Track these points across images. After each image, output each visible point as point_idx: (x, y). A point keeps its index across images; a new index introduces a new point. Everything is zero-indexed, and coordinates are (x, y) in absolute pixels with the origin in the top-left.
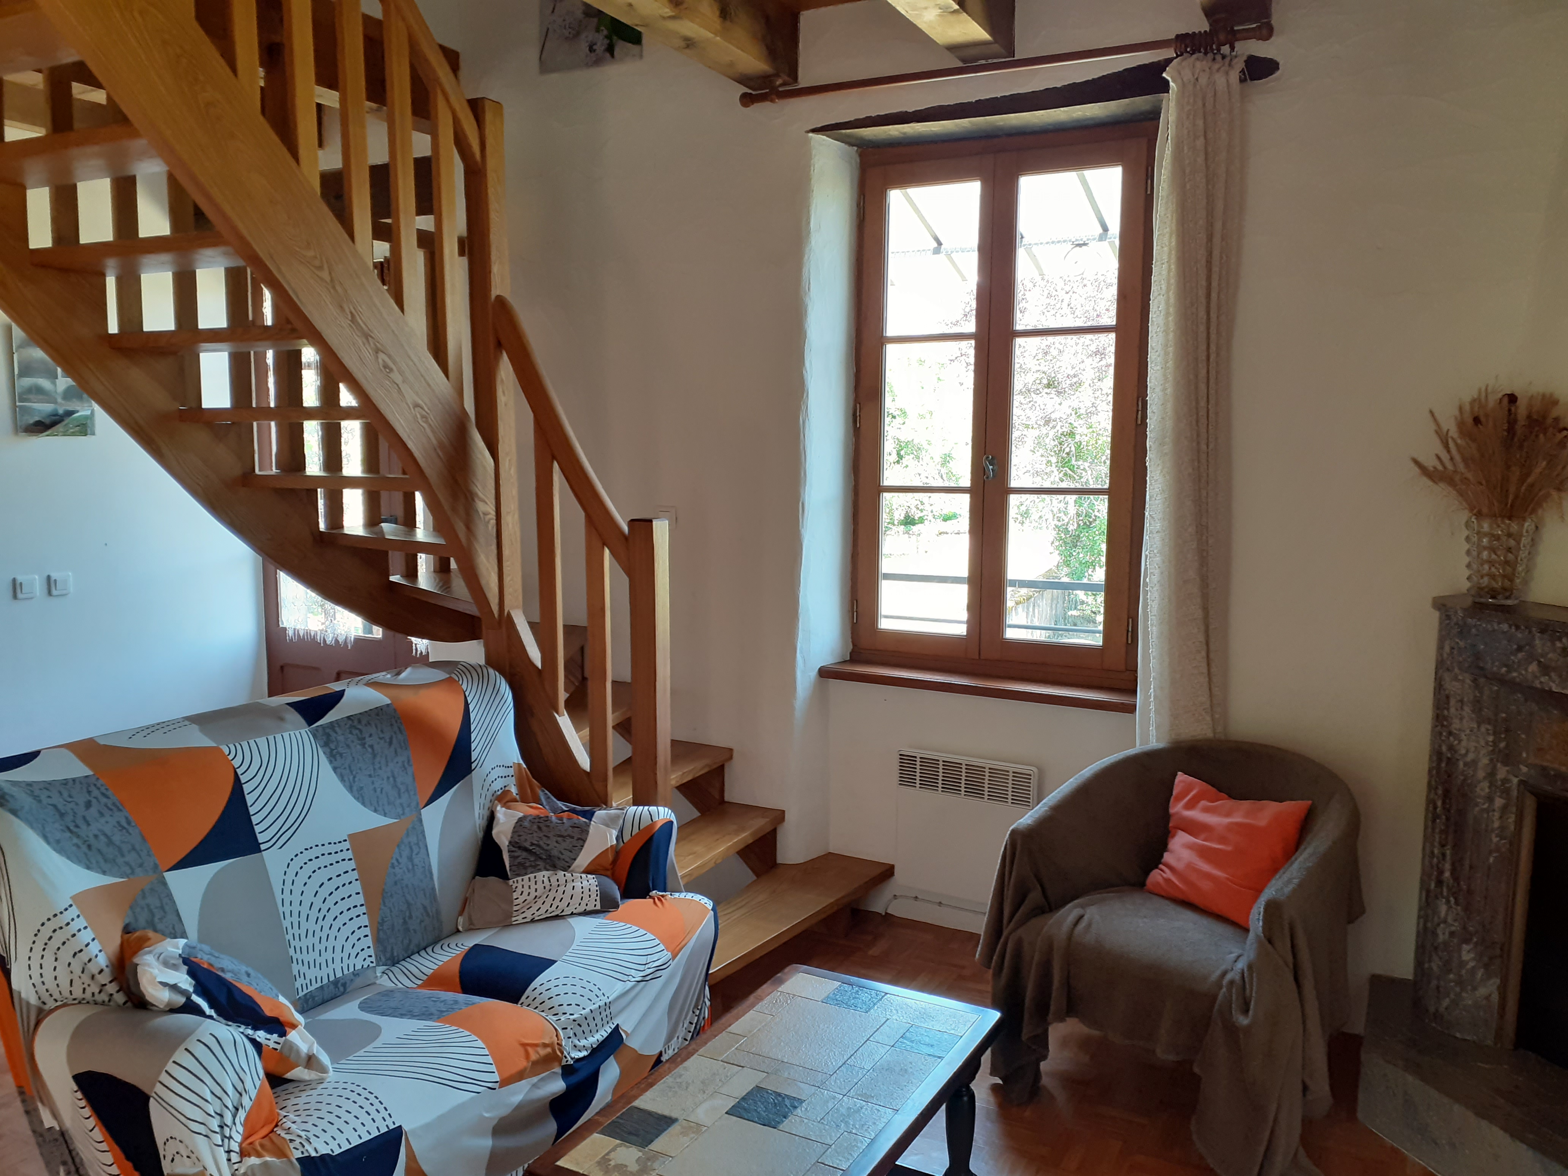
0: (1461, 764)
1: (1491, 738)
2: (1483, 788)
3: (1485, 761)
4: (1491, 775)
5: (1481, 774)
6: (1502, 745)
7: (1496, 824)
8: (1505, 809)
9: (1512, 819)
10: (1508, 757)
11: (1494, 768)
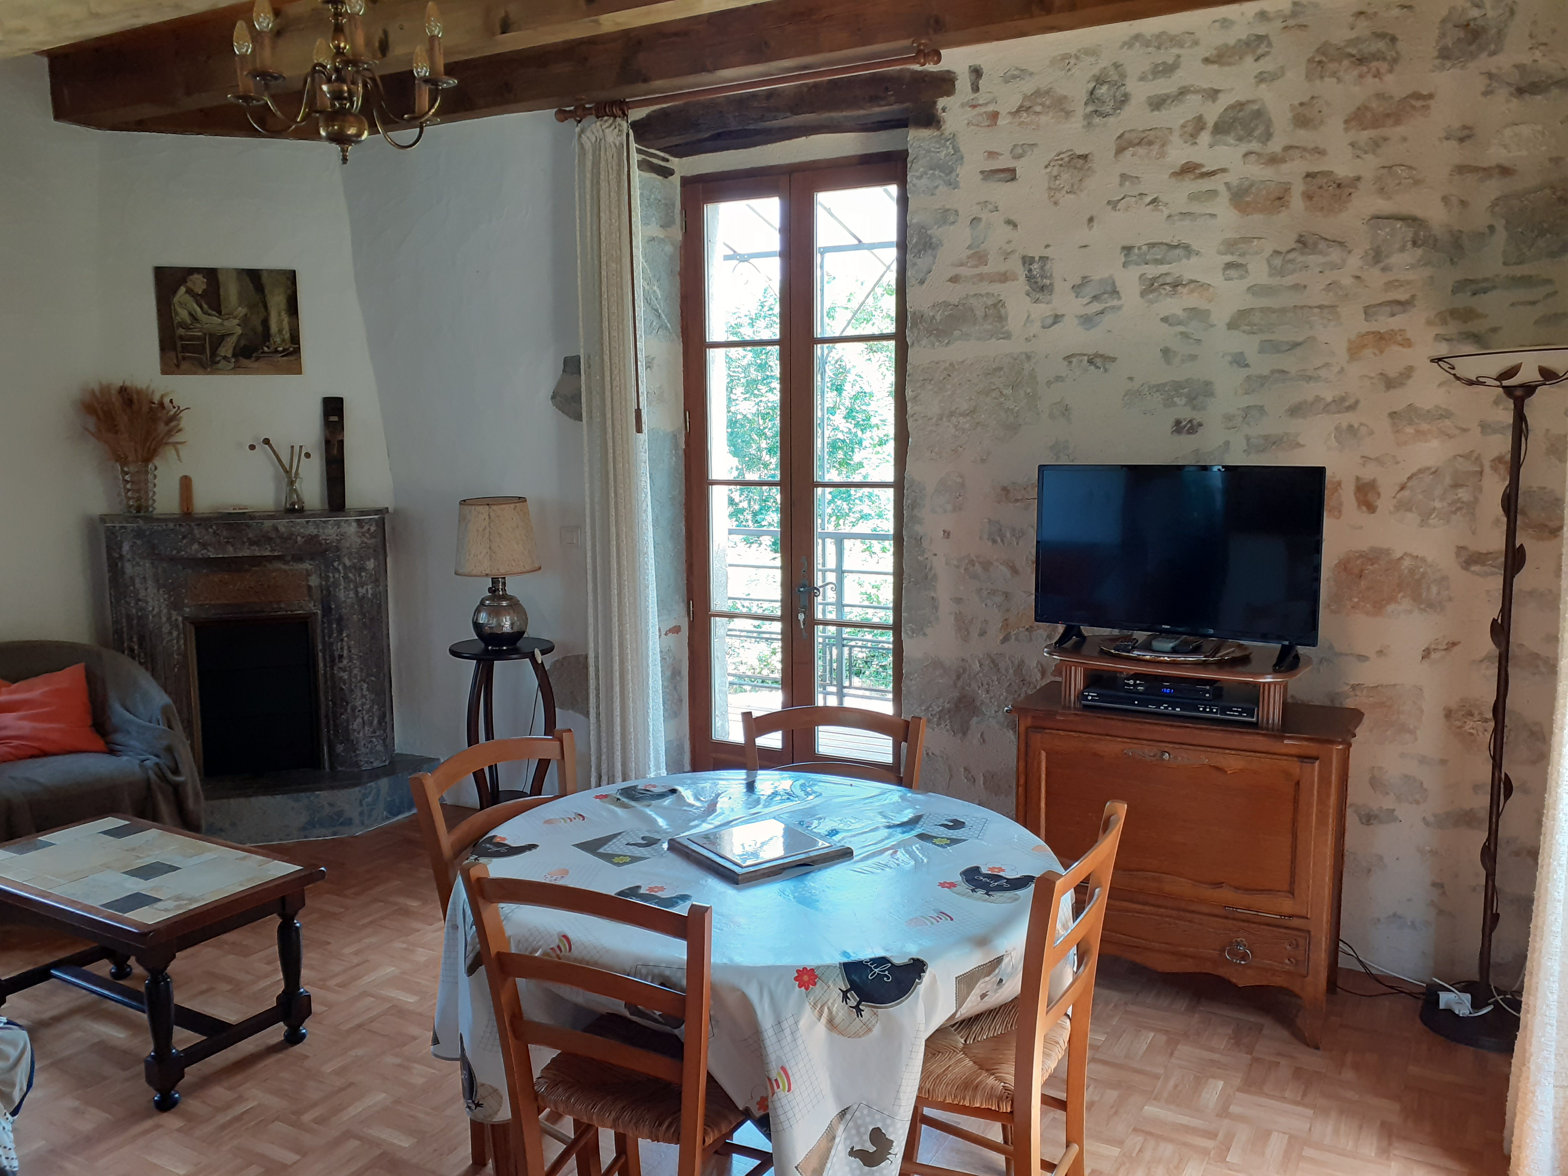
0: (151, 617)
1: (166, 596)
2: (166, 628)
3: (165, 611)
4: (169, 619)
5: (164, 619)
6: (172, 599)
7: (176, 648)
8: (178, 637)
9: (182, 642)
10: (176, 606)
11: (170, 614)
